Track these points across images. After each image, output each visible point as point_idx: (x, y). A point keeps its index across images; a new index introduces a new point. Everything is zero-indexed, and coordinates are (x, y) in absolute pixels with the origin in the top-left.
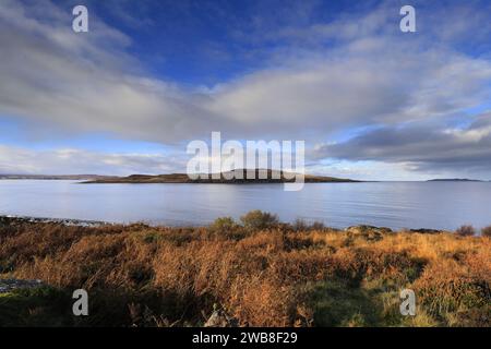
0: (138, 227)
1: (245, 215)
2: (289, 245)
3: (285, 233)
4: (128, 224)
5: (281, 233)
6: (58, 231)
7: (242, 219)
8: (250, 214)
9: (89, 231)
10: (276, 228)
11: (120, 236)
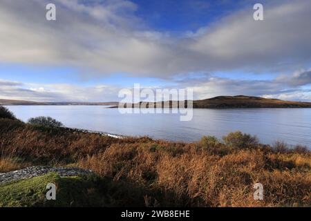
0: (146, 140)
1: (227, 136)
2: (270, 165)
3: (265, 153)
4: (138, 137)
5: (262, 153)
6: (98, 139)
7: (224, 138)
8: (232, 134)
9: (116, 141)
10: (256, 148)
11: (134, 145)
